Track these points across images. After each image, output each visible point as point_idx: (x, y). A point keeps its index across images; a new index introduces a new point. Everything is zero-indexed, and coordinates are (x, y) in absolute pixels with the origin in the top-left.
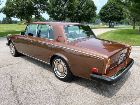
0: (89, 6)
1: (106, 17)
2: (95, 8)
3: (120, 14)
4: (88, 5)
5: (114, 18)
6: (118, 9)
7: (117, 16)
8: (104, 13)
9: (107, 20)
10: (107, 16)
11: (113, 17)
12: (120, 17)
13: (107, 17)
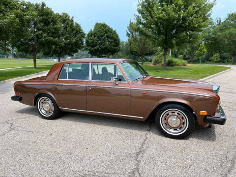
0: (74, 32)
1: (96, 48)
2: (83, 35)
3: (114, 45)
4: (73, 30)
5: (106, 51)
6: (111, 38)
7: (111, 48)
8: (92, 42)
9: (98, 53)
10: (98, 46)
11: (106, 48)
12: (115, 49)
13: (98, 49)
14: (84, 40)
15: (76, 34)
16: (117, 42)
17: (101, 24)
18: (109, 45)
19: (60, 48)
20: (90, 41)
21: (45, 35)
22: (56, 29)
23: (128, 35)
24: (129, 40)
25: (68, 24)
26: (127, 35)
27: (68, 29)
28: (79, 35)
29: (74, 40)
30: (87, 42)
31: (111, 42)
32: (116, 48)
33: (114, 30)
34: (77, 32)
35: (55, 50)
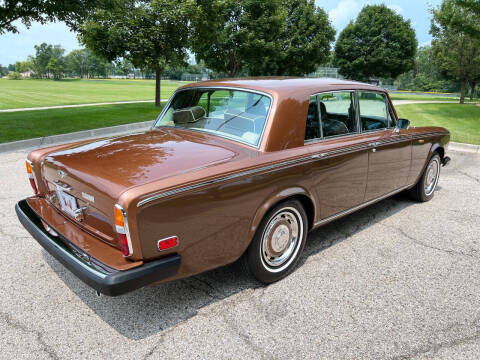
0: (312, 28)
1: (357, 62)
2: (330, 35)
3: (399, 56)
4: (311, 25)
5: (381, 68)
6: (395, 39)
7: (392, 62)
8: (349, 50)
9: (360, 74)
10: (362, 59)
11: (380, 63)
12: (401, 65)
13: (361, 63)
14: (333, 45)
15: (315, 32)
16: (409, 47)
17: (375, 9)
18: (389, 55)
19: (278, 63)
20: (345, 47)
21: (251, 34)
22: (273, 23)
23: (434, 30)
24: (433, 43)
25: (301, 12)
26: (431, 32)
27: (301, 22)
28: (321, 35)
29: (310, 46)
30: (339, 49)
31: (395, 48)
32: (404, 62)
33: (405, 19)
34: (318, 28)
35: (268, 65)
